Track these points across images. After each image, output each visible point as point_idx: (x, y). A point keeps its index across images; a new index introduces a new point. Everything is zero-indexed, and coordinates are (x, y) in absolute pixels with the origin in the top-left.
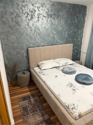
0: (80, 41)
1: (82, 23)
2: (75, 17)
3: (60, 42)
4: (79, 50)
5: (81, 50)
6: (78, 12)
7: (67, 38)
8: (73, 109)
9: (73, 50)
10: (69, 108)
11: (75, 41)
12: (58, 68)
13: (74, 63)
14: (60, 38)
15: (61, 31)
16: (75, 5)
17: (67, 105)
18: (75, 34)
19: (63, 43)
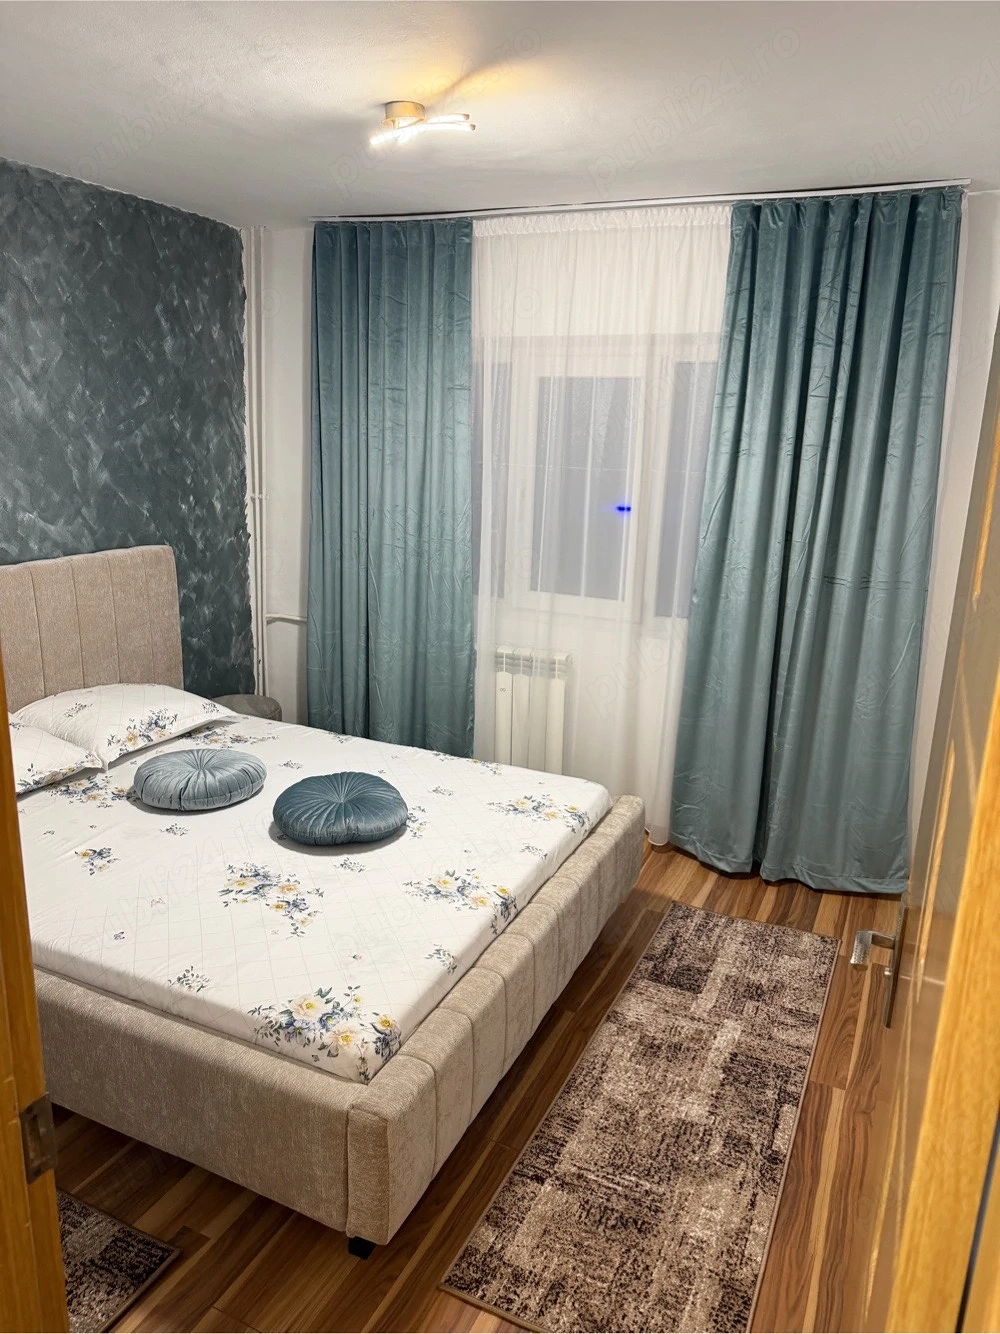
0: (232, 523)
1: (221, 362)
2: (158, 308)
3: (44, 537)
4: (228, 600)
5: (244, 596)
6: (177, 270)
7: (106, 494)
8: (330, 1022)
9: (185, 607)
10: (298, 1032)
11: (182, 523)
12: (86, 783)
13: (222, 712)
14: (36, 494)
15: (44, 432)
16: (137, 210)
17: (274, 1015)
18: (173, 457)
19: (77, 537)
